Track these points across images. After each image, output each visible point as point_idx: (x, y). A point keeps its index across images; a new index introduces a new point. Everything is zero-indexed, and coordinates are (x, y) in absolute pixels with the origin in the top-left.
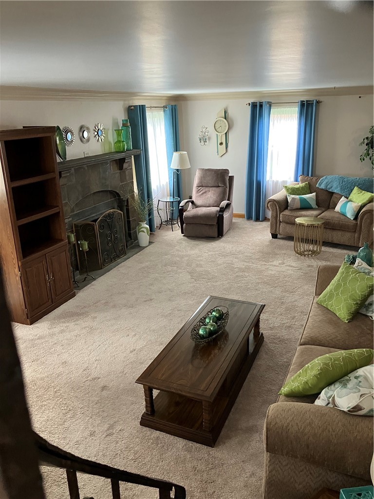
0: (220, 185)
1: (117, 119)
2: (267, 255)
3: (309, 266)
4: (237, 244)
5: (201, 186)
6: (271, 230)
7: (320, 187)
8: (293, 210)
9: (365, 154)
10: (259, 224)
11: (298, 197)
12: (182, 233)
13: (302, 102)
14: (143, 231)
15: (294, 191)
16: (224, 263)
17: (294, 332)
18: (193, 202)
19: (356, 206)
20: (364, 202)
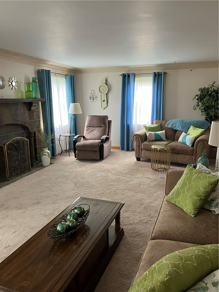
0: (102, 126)
1: (29, 77)
2: (132, 171)
3: (162, 178)
4: (113, 164)
5: (89, 126)
6: (136, 155)
7: (168, 127)
8: (150, 141)
9: (197, 105)
10: (129, 153)
11: (153, 133)
12: (75, 157)
13: (155, 73)
14: (45, 155)
15: (150, 129)
16: (101, 176)
17: (150, 227)
18: (84, 137)
19: (192, 137)
20: (197, 135)
